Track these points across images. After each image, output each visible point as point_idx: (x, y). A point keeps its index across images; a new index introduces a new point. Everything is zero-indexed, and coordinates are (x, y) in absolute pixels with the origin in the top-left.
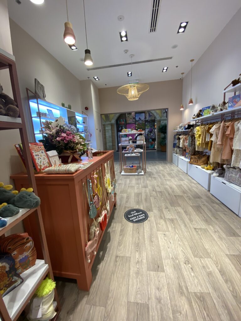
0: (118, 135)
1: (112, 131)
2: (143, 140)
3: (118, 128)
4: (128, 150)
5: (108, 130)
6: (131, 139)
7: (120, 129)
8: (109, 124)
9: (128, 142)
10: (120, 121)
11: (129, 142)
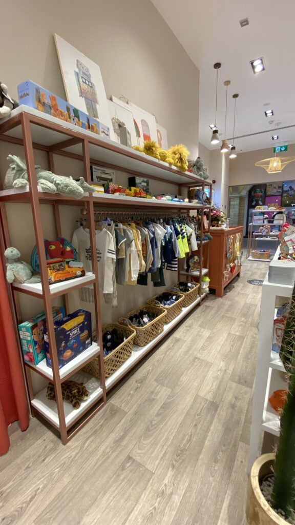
0: (250, 213)
1: (240, 207)
2: (283, 220)
3: (250, 202)
4: (261, 232)
5: (234, 205)
6: (267, 218)
7: (254, 203)
8: (237, 197)
9: (262, 221)
10: (255, 192)
11: (264, 221)
